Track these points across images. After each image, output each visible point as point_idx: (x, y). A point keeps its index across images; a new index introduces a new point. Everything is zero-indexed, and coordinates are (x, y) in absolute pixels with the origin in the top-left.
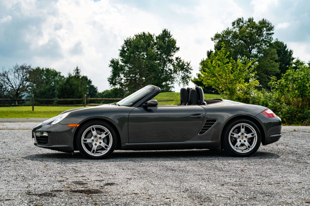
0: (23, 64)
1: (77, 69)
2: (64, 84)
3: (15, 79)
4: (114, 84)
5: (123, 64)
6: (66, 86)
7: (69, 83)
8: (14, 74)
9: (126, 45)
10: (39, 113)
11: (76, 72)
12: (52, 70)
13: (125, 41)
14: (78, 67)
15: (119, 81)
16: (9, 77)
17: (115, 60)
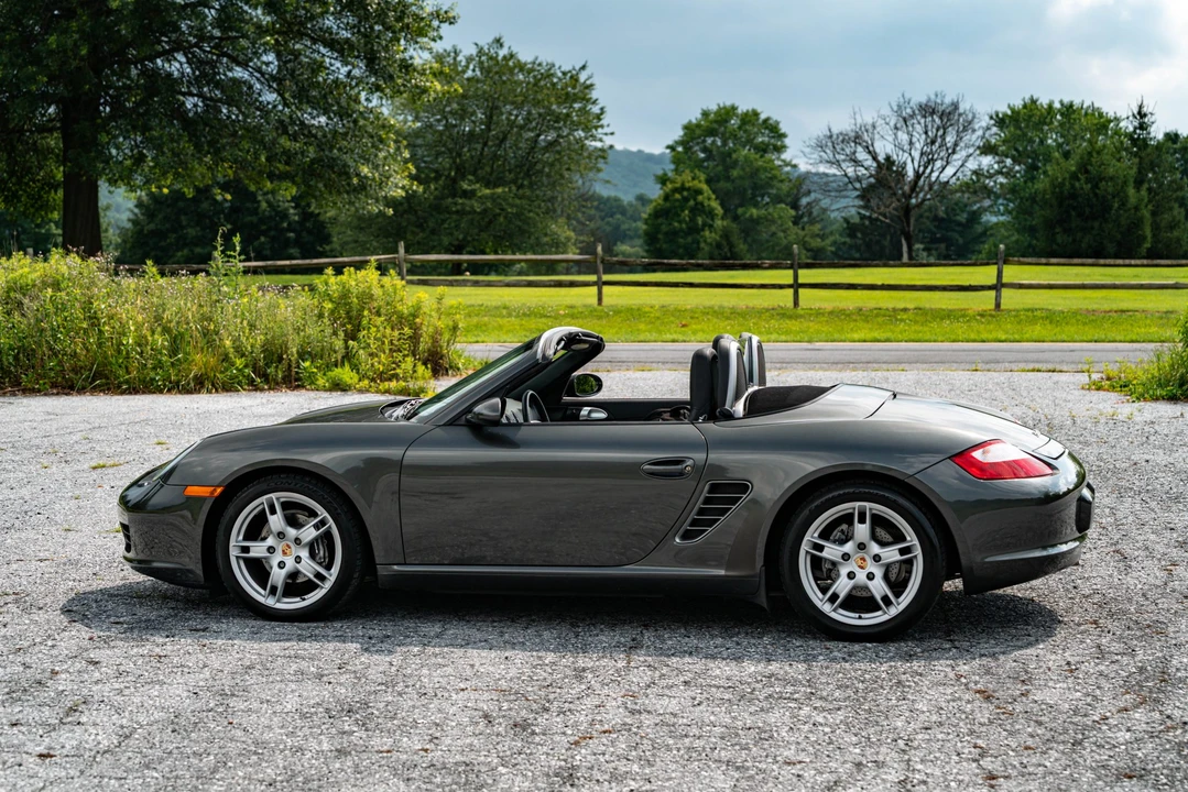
0: (933, 97)
1: (1139, 113)
2: (1067, 176)
7: (1087, 172)
8: (895, 134)
10: (811, 315)
11: (1136, 124)
12: (1088, 108)
14: (1145, 103)
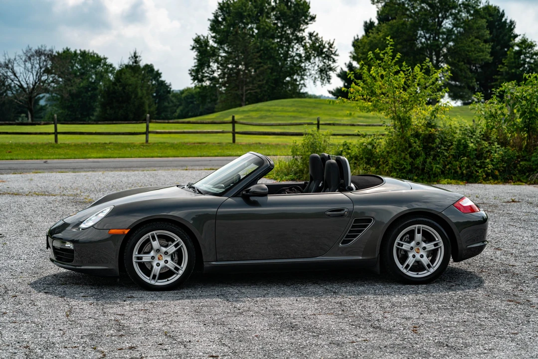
0: (40, 47)
1: (135, 56)
3: (26, 74)
4: (201, 81)
5: (215, 45)
6: (116, 87)
7: (120, 82)
8: (25, 64)
9: (222, 12)
10: (66, 147)
11: (133, 60)
12: (91, 53)
13: (219, 4)
14: (137, 52)
15: (209, 75)
16: (16, 69)
17: (202, 38)
